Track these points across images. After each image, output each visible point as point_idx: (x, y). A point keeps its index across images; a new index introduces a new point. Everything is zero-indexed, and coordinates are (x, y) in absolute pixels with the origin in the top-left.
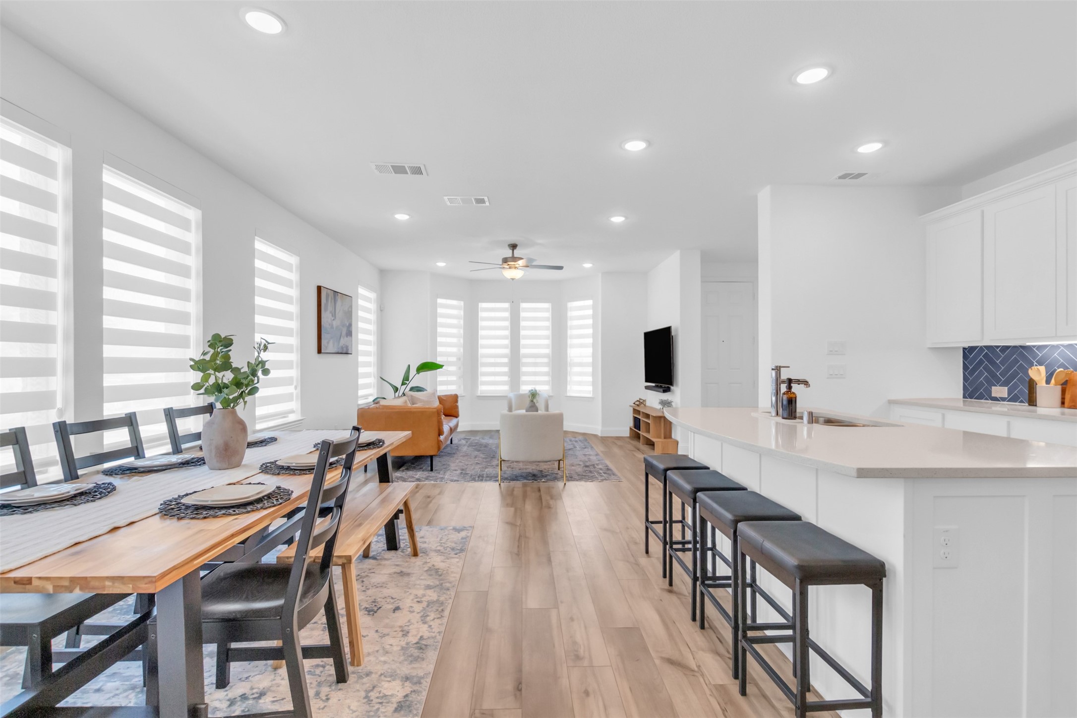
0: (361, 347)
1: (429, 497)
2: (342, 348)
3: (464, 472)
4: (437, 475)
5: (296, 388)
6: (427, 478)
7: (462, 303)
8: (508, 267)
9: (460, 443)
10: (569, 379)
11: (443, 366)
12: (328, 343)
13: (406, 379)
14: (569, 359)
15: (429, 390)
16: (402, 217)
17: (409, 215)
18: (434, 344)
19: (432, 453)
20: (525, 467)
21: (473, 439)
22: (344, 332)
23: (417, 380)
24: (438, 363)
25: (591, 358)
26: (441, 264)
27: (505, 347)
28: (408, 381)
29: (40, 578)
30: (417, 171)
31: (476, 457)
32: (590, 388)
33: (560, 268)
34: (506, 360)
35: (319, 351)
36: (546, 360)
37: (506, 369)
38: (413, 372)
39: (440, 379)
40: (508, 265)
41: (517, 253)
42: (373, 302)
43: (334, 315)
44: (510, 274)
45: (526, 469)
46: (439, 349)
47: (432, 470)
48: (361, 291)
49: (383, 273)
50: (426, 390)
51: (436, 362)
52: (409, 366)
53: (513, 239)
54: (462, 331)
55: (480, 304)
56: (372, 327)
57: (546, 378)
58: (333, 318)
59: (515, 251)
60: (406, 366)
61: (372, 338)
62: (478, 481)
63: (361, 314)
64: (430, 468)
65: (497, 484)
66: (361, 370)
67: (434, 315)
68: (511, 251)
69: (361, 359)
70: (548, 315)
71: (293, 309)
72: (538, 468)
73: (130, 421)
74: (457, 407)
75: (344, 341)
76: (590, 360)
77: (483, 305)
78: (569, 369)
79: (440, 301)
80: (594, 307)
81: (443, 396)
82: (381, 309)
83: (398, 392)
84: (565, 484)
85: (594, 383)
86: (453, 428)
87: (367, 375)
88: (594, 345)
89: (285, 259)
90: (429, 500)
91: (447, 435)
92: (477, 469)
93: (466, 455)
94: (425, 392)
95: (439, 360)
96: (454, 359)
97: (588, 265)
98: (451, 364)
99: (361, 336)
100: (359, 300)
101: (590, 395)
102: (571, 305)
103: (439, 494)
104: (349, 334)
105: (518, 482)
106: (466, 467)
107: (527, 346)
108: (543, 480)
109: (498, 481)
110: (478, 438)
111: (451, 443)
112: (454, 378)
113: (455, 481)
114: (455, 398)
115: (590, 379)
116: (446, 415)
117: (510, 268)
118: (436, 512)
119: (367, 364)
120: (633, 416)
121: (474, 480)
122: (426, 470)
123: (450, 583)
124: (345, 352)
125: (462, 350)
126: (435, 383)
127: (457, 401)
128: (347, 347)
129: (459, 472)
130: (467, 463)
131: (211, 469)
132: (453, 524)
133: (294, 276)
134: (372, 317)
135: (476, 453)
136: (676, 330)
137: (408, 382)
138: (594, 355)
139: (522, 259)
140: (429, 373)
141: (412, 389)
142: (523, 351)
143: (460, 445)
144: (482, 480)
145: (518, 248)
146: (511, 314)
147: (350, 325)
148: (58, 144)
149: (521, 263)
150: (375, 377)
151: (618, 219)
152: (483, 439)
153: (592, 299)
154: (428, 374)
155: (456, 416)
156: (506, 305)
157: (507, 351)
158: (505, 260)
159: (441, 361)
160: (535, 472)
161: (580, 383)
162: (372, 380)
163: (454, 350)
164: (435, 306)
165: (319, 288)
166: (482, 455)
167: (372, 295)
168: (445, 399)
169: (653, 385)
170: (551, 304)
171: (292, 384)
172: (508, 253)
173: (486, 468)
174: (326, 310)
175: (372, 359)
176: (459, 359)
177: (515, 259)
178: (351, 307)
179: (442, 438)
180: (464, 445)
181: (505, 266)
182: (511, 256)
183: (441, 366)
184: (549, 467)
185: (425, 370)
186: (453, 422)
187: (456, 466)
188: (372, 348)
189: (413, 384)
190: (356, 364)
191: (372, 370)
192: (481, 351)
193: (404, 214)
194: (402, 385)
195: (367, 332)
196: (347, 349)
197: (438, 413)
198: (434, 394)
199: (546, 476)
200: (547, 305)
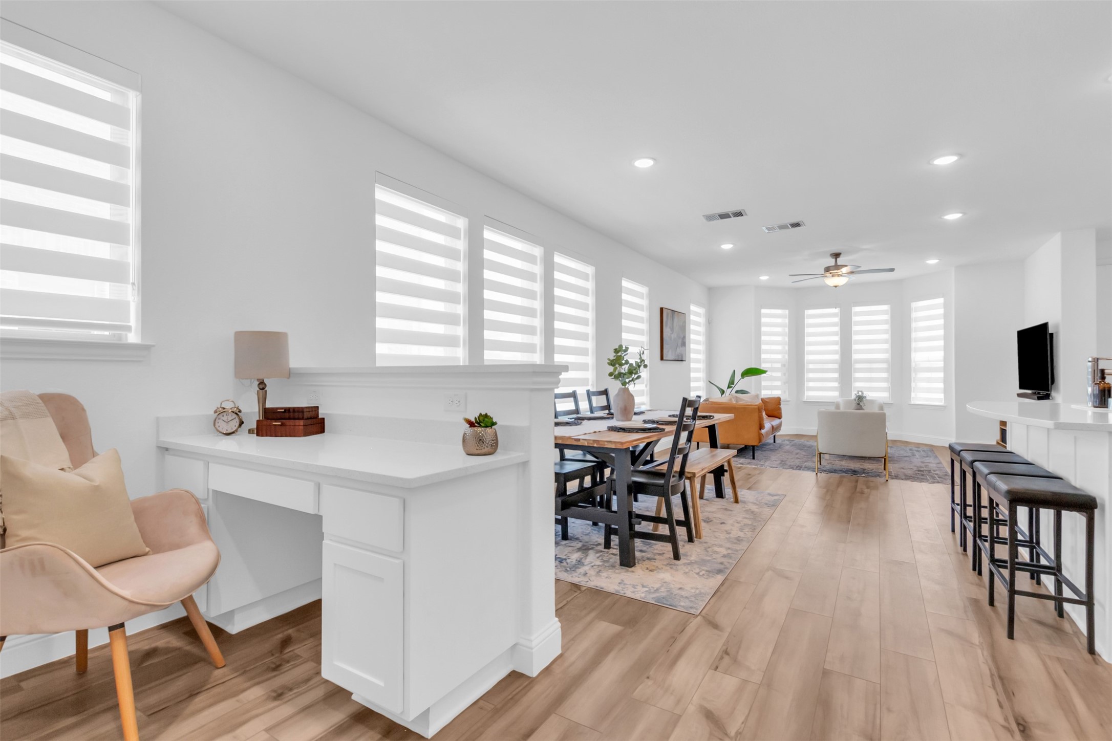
0: (693, 356)
1: (750, 475)
2: (678, 356)
3: (783, 462)
4: (758, 462)
5: (646, 386)
6: (749, 463)
7: (787, 312)
8: (831, 275)
9: (784, 443)
10: (913, 385)
11: (767, 371)
12: (668, 352)
13: (731, 383)
14: (913, 364)
15: (753, 392)
16: (727, 247)
17: (733, 244)
18: (759, 351)
19: (754, 444)
20: (846, 465)
21: (797, 441)
22: (680, 344)
23: (741, 384)
24: (762, 369)
25: (943, 363)
26: (764, 278)
27: (835, 352)
28: (733, 384)
29: (583, 439)
30: (739, 214)
31: (797, 454)
32: (942, 396)
33: (892, 270)
34: (836, 366)
35: (662, 359)
36: (884, 366)
37: (836, 375)
38: (738, 376)
39: (763, 383)
40: (831, 273)
41: (840, 261)
42: (702, 316)
43: (672, 329)
44: (831, 281)
45: (847, 466)
46: (763, 356)
47: (754, 458)
48: (693, 308)
49: (711, 291)
50: (750, 393)
51: (759, 368)
52: (734, 371)
53: (836, 250)
54: (787, 339)
55: (806, 311)
56: (701, 338)
57: (885, 385)
58: (671, 332)
59: (838, 259)
60: (732, 371)
61: (701, 347)
62: (796, 469)
63: (692, 327)
64: (752, 457)
65: (815, 473)
66: (693, 375)
67: (758, 325)
68: (834, 260)
69: (693, 365)
70: (886, 317)
71: (644, 326)
72: (861, 467)
73: (573, 395)
74: (780, 409)
75: (679, 350)
76: (941, 364)
77: (808, 312)
78: (913, 375)
79: (763, 311)
80: (946, 306)
81: (766, 398)
82: (710, 322)
83: (724, 394)
84: (887, 480)
85: (946, 391)
86: (775, 427)
87: (697, 380)
88: (946, 348)
89: (639, 290)
90: (749, 476)
91: (768, 431)
92: (797, 462)
93: (788, 452)
94: (749, 395)
95: (763, 366)
96: (779, 365)
97: (932, 262)
98: (774, 370)
99: (693, 346)
100: (691, 316)
101: (942, 403)
102: (914, 305)
103: (759, 474)
104: (684, 344)
105: (837, 474)
106: (786, 459)
107: (859, 351)
108: (863, 475)
109: (815, 471)
110: (803, 441)
111: (774, 442)
112: (778, 383)
113: (774, 467)
114: (778, 401)
115: (941, 385)
116: (769, 416)
117: (833, 276)
118: (755, 483)
119: (697, 370)
120: (1001, 428)
121: (793, 468)
122: (748, 458)
123: (761, 518)
124: (680, 359)
125: (787, 357)
126: (759, 387)
127: (780, 404)
128: (682, 356)
129: (779, 462)
130: (788, 457)
131: (618, 421)
132: (768, 491)
133: (644, 302)
134: (701, 329)
135: (798, 451)
136: (1057, 327)
137: (733, 386)
138: (946, 359)
139: (846, 266)
140: (753, 377)
141: (737, 392)
142: (855, 356)
143: (783, 444)
144: (799, 469)
145: (841, 256)
146: (841, 319)
147: (684, 337)
148: (538, 246)
149: (844, 270)
150: (704, 381)
151: (953, 217)
152: (808, 442)
153: (942, 297)
154: (753, 379)
155: (779, 417)
156: (837, 311)
157: (837, 357)
158: (827, 269)
159: (765, 367)
160: (857, 469)
161: (928, 390)
162: (701, 384)
163: (779, 356)
164: (758, 316)
165: (662, 309)
166: (804, 453)
167: (701, 311)
168: (768, 401)
169: (1029, 392)
170: (890, 306)
171: (643, 384)
172: (831, 262)
173: (806, 462)
174: (666, 326)
175: (701, 366)
176: (784, 365)
177: (837, 267)
178: (685, 322)
179: (763, 431)
180: (787, 445)
181: (828, 274)
182: (833, 264)
183: (765, 372)
184: (874, 467)
185: (750, 375)
186: (776, 422)
187: (777, 458)
188: (701, 357)
189: (737, 388)
190: (689, 370)
191: (701, 375)
192: (808, 357)
193: (729, 244)
194: (728, 388)
195: (697, 342)
196: (682, 357)
197: (759, 410)
198: (757, 396)
199: (868, 473)
200: (885, 307)
